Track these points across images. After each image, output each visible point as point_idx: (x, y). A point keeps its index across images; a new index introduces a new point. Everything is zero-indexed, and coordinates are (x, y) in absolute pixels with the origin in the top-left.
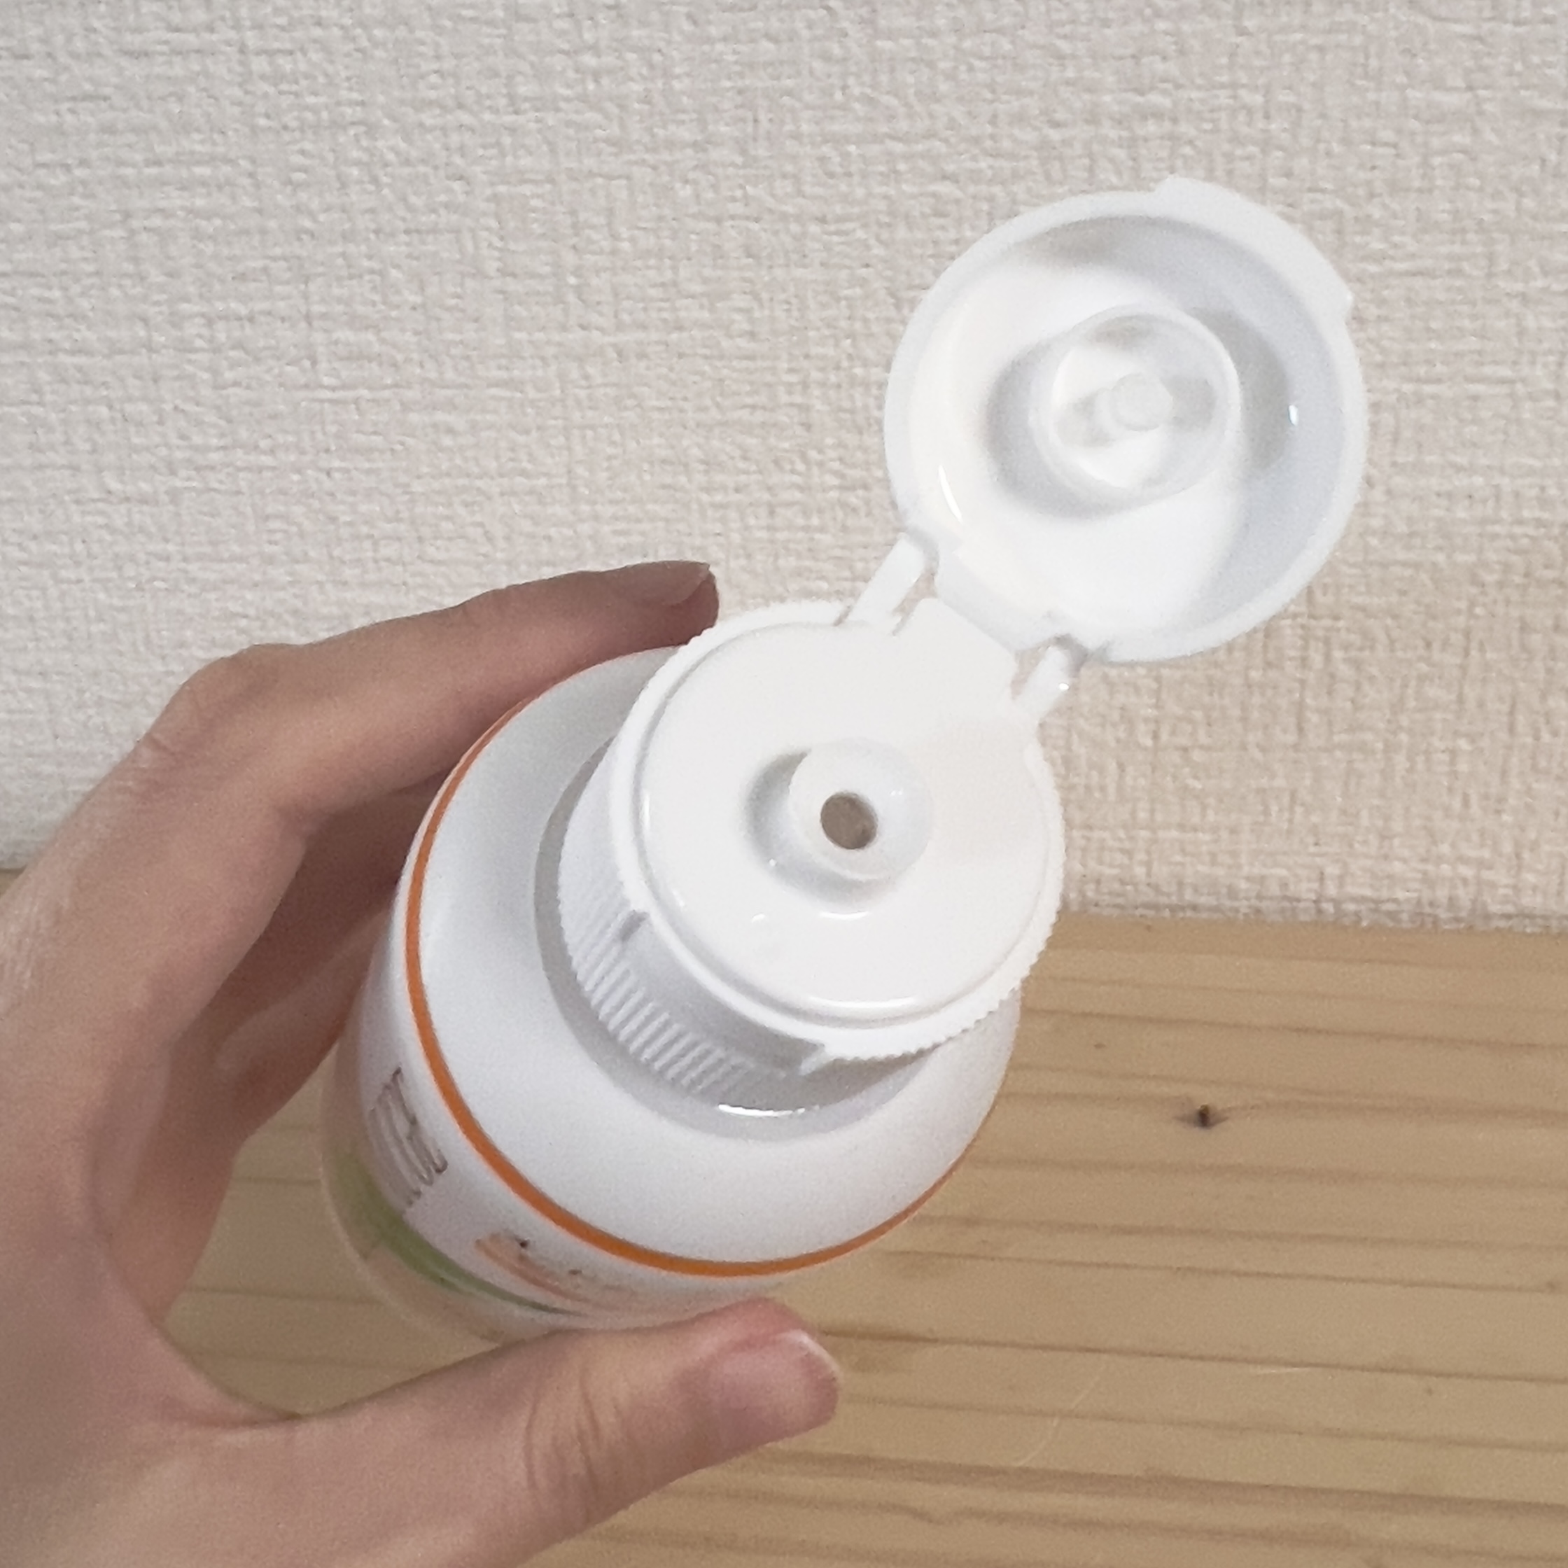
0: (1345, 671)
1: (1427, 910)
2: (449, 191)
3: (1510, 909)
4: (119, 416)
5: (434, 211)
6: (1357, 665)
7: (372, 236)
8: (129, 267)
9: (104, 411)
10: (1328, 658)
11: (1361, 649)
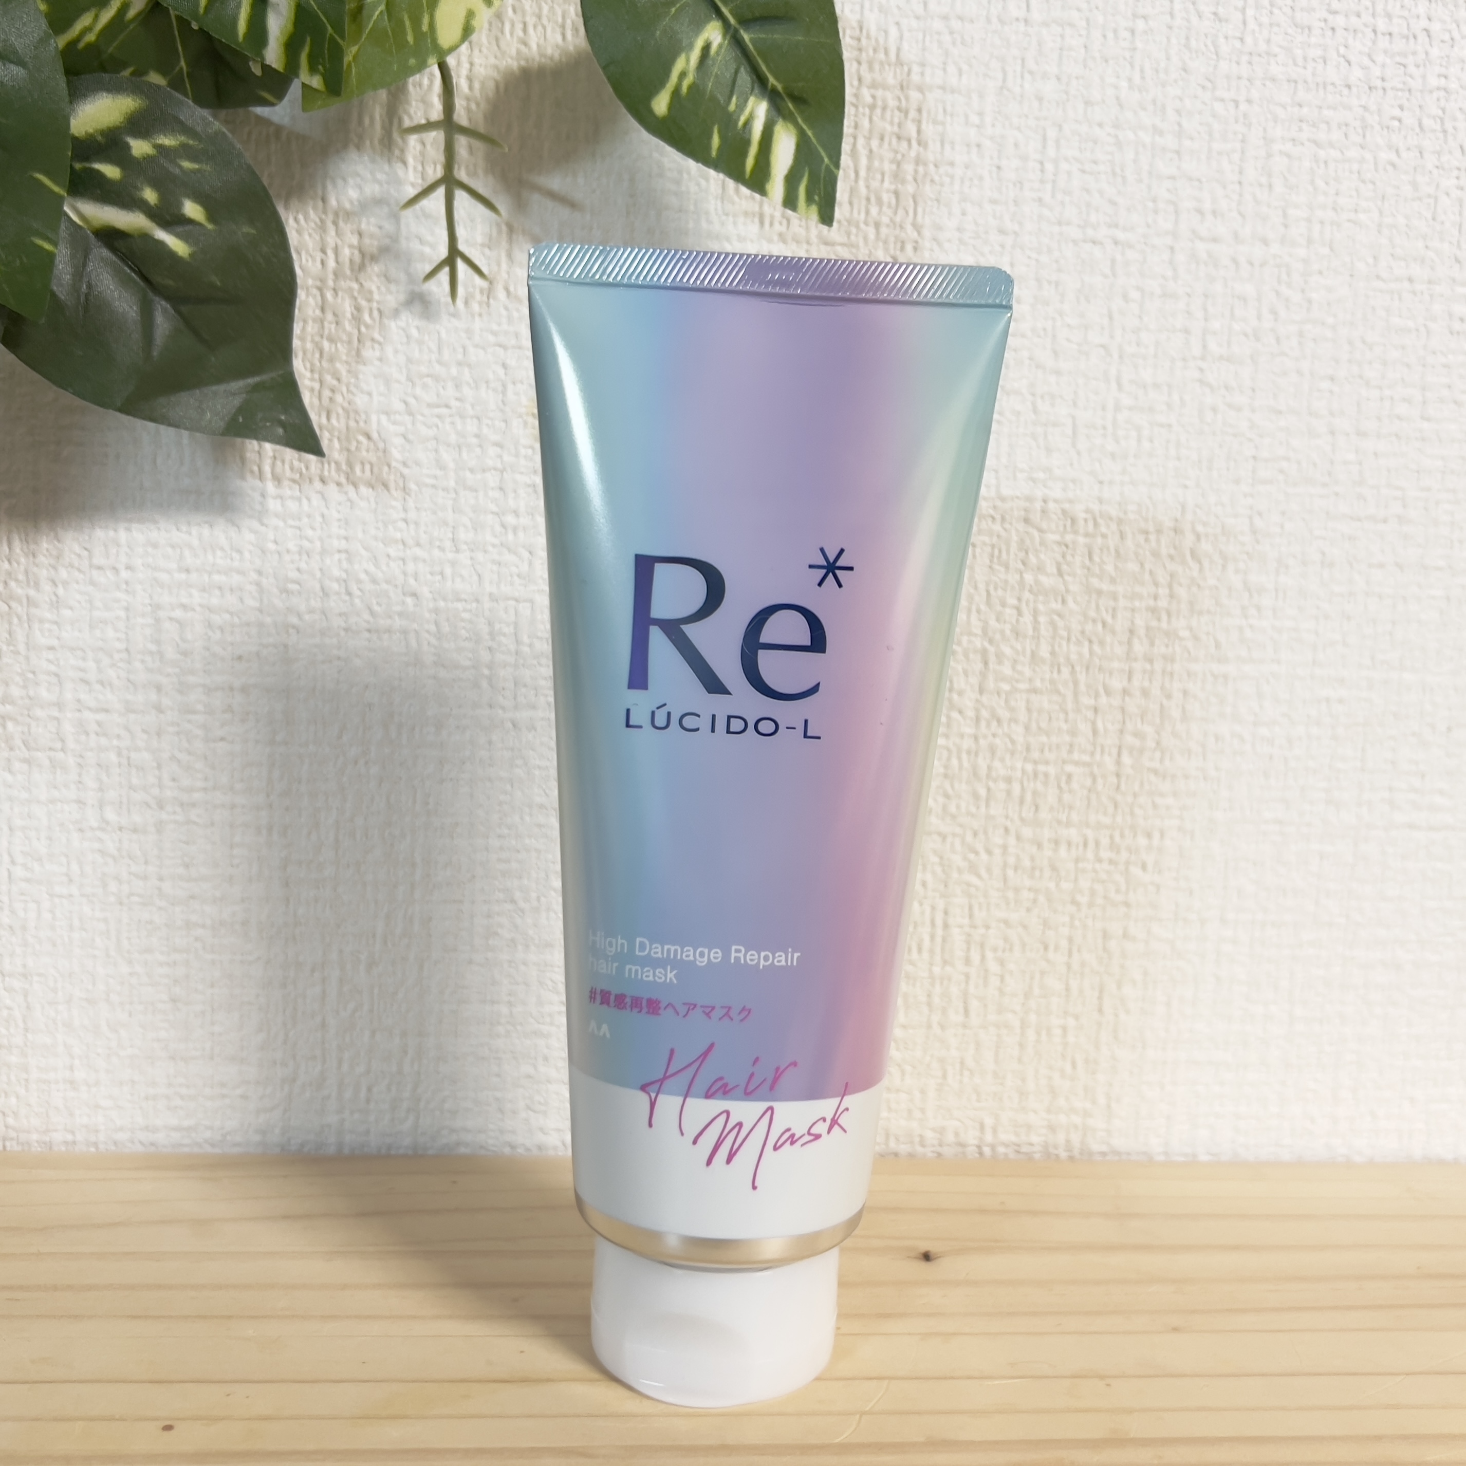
0: (993, 967)
1: (1052, 1150)
2: (403, 603)
3: (1104, 1148)
4: (125, 762)
5: (390, 617)
6: (1002, 963)
7: (342, 633)
8: (153, 648)
9: (113, 757)
10: (983, 958)
11: (1004, 951)
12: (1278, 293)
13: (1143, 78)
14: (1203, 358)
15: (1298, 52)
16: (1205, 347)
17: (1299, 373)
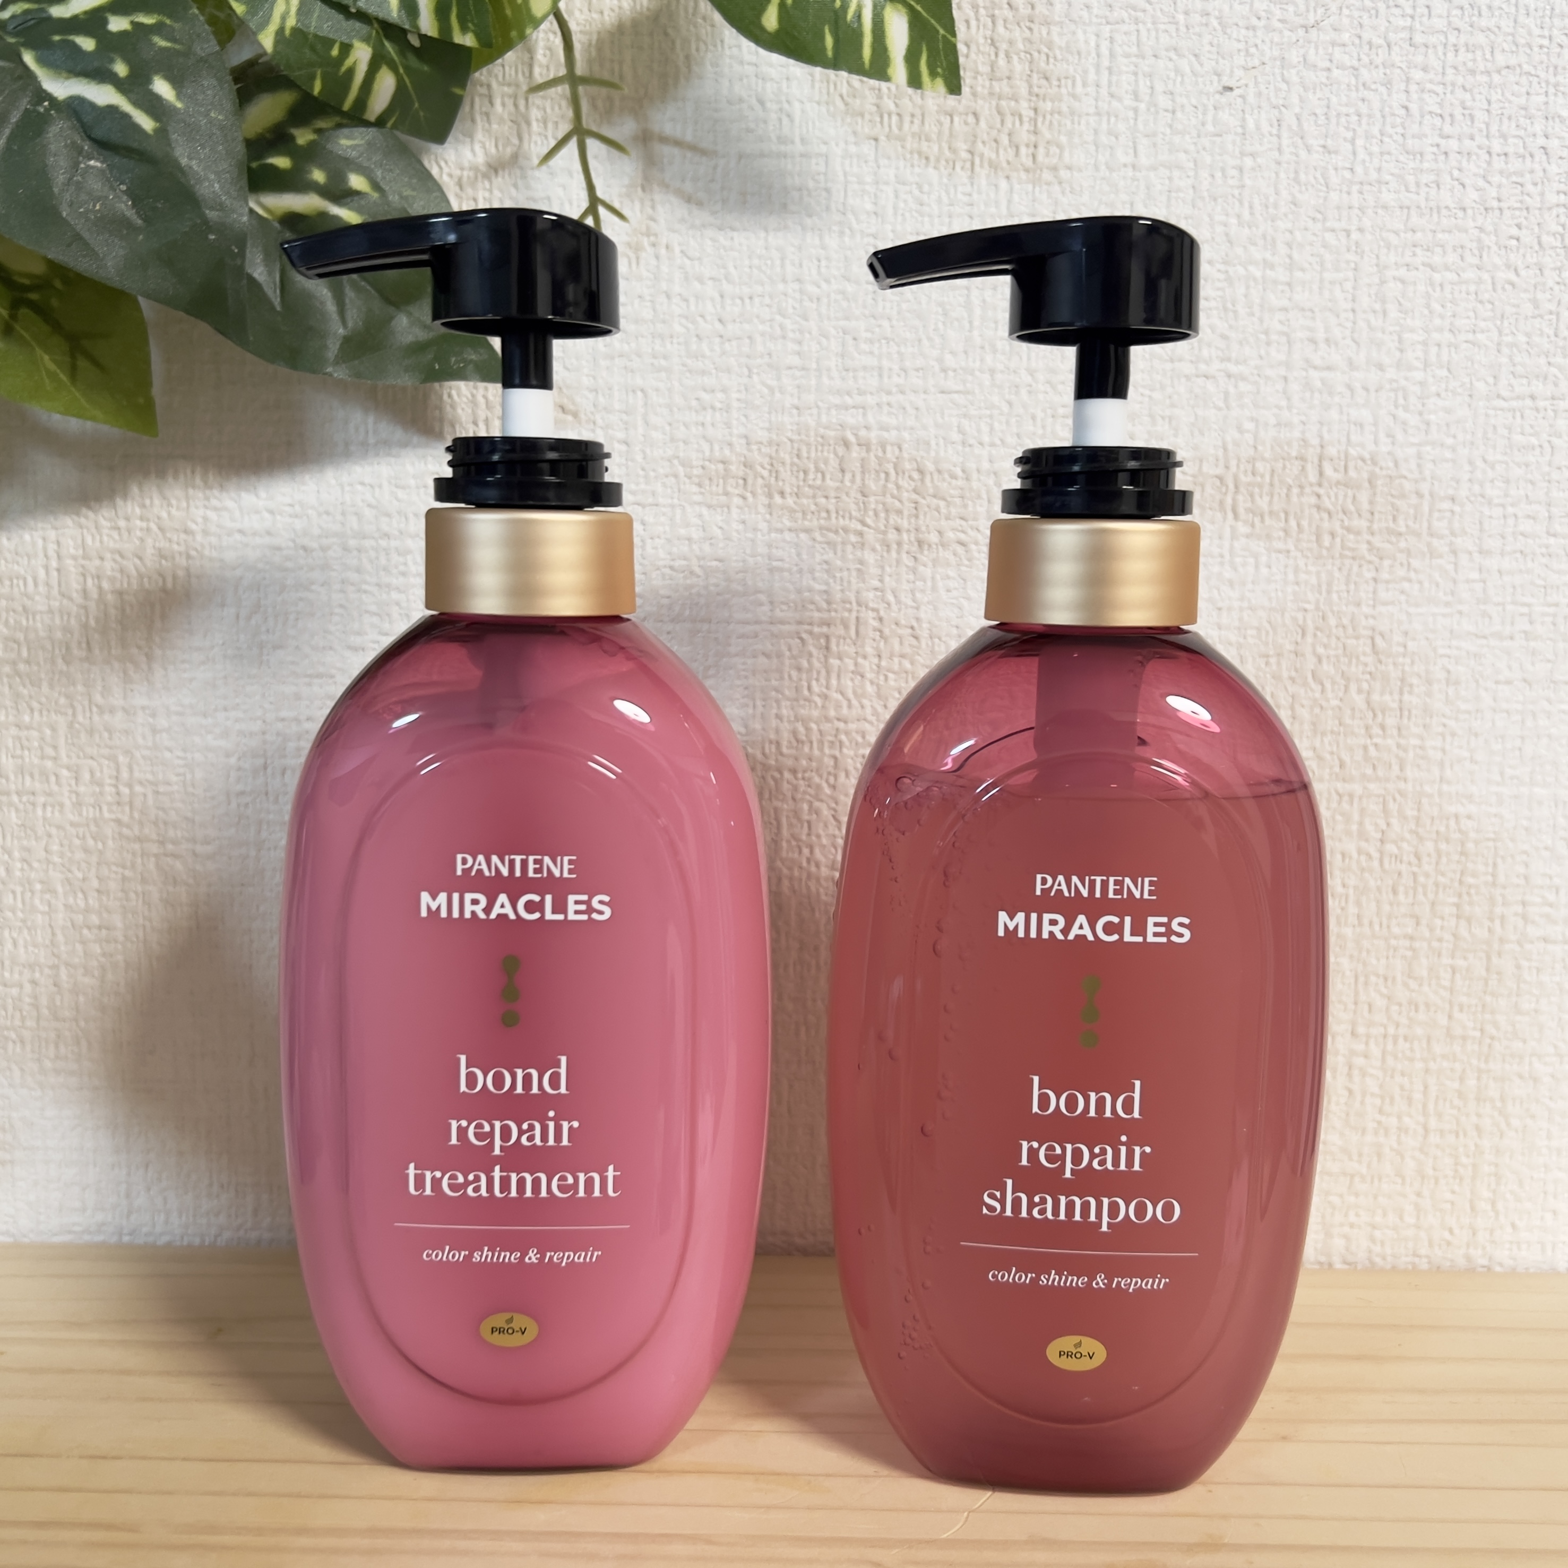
12: (1394, 417)
13: (1252, 214)
14: (1320, 485)
15: (1411, 179)
16: (1321, 474)
17: (1419, 495)
